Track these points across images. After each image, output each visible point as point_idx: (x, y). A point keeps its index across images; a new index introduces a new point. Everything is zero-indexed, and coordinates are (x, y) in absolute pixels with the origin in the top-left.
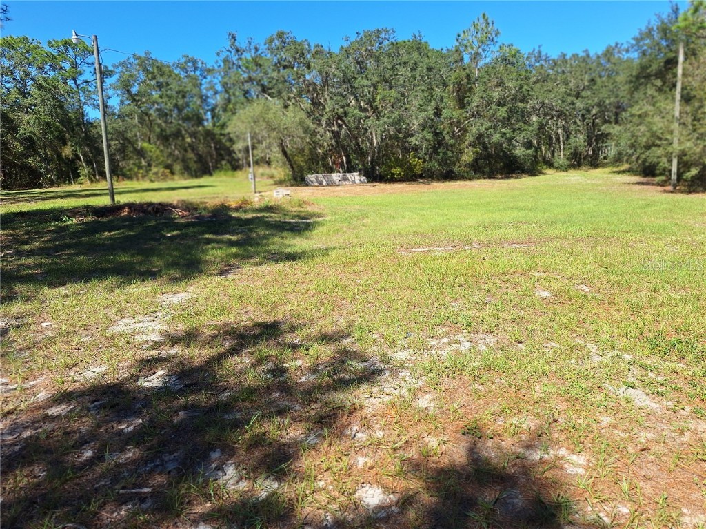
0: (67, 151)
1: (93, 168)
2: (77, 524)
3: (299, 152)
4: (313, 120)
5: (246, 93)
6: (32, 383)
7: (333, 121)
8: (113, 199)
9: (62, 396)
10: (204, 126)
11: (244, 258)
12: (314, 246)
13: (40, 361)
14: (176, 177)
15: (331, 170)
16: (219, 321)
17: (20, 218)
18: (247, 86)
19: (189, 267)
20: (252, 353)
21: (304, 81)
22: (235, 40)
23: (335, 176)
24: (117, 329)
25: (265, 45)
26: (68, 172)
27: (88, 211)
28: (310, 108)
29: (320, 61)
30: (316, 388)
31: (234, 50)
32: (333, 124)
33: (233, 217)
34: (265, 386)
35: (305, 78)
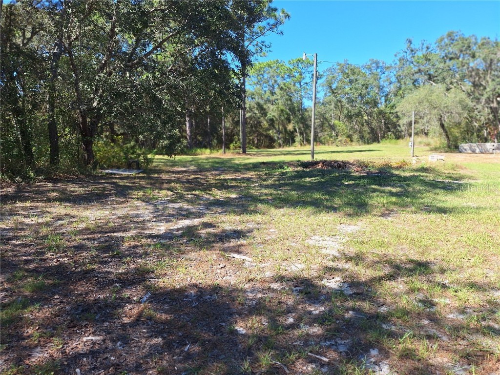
0: (290, 127)
1: (303, 137)
2: (283, 364)
3: (456, 125)
4: (472, 98)
5: (415, 81)
6: (263, 265)
7: (493, 99)
8: (313, 157)
9: (278, 278)
10: (378, 108)
11: (402, 206)
12: (465, 204)
13: (268, 252)
14: (354, 144)
15: (486, 140)
16: (379, 251)
17: (263, 165)
18: (416, 76)
19: (360, 208)
20: (406, 283)
21: (468, 68)
22: (411, 43)
23: (489, 146)
24: (311, 242)
25: (436, 44)
26: (289, 139)
27: (298, 164)
28: (471, 90)
29: (486, 50)
30: (464, 328)
31: (410, 51)
32: (493, 102)
33: (394, 174)
34: (417, 312)
35: (469, 65)
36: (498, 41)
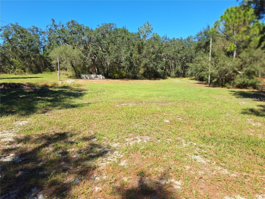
3: (79, 66)
4: (84, 54)
5: (58, 42)
10: (39, 54)
11: (53, 106)
12: (83, 102)
14: (26, 73)
15: (91, 73)
16: (40, 132)
18: (58, 39)
19: (29, 110)
20: (53, 146)
21: (81, 39)
22: (54, 22)
23: (93, 76)
25: (66, 25)
28: (84, 50)
29: (88, 33)
30: (80, 160)
31: (54, 25)
32: (92, 56)
33: (50, 90)
34: (58, 159)
35: (82, 38)
36: (92, 29)
